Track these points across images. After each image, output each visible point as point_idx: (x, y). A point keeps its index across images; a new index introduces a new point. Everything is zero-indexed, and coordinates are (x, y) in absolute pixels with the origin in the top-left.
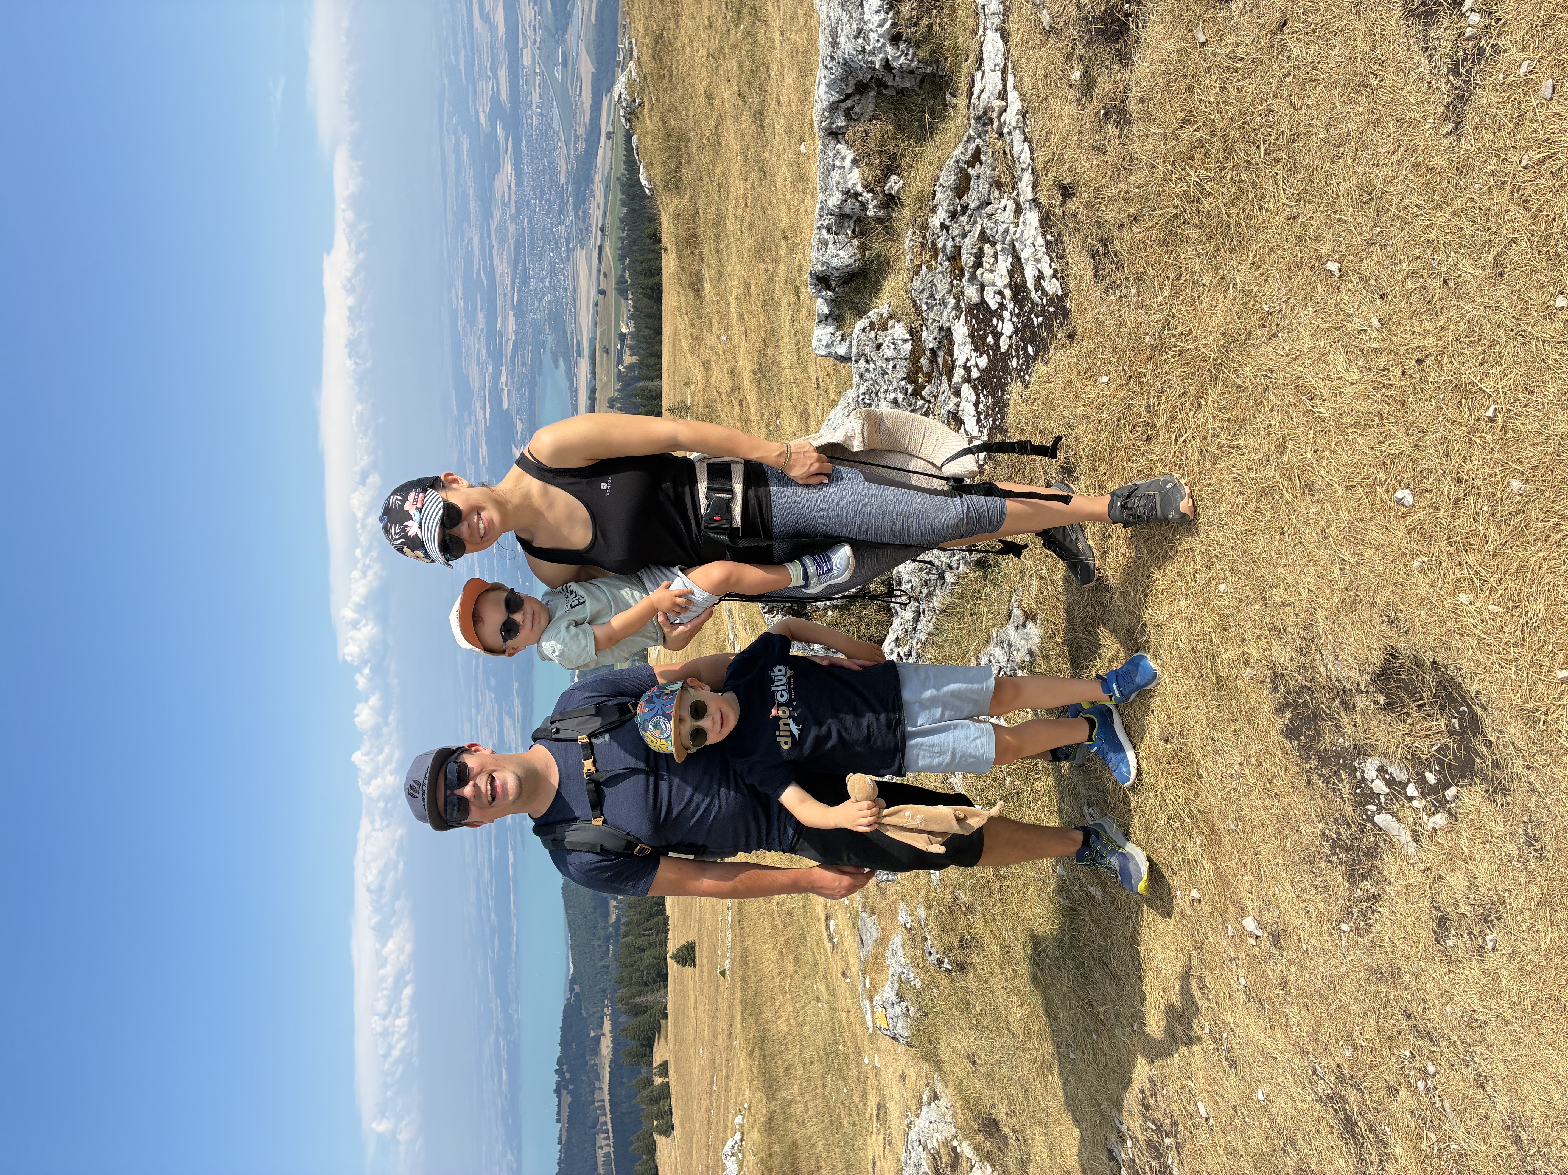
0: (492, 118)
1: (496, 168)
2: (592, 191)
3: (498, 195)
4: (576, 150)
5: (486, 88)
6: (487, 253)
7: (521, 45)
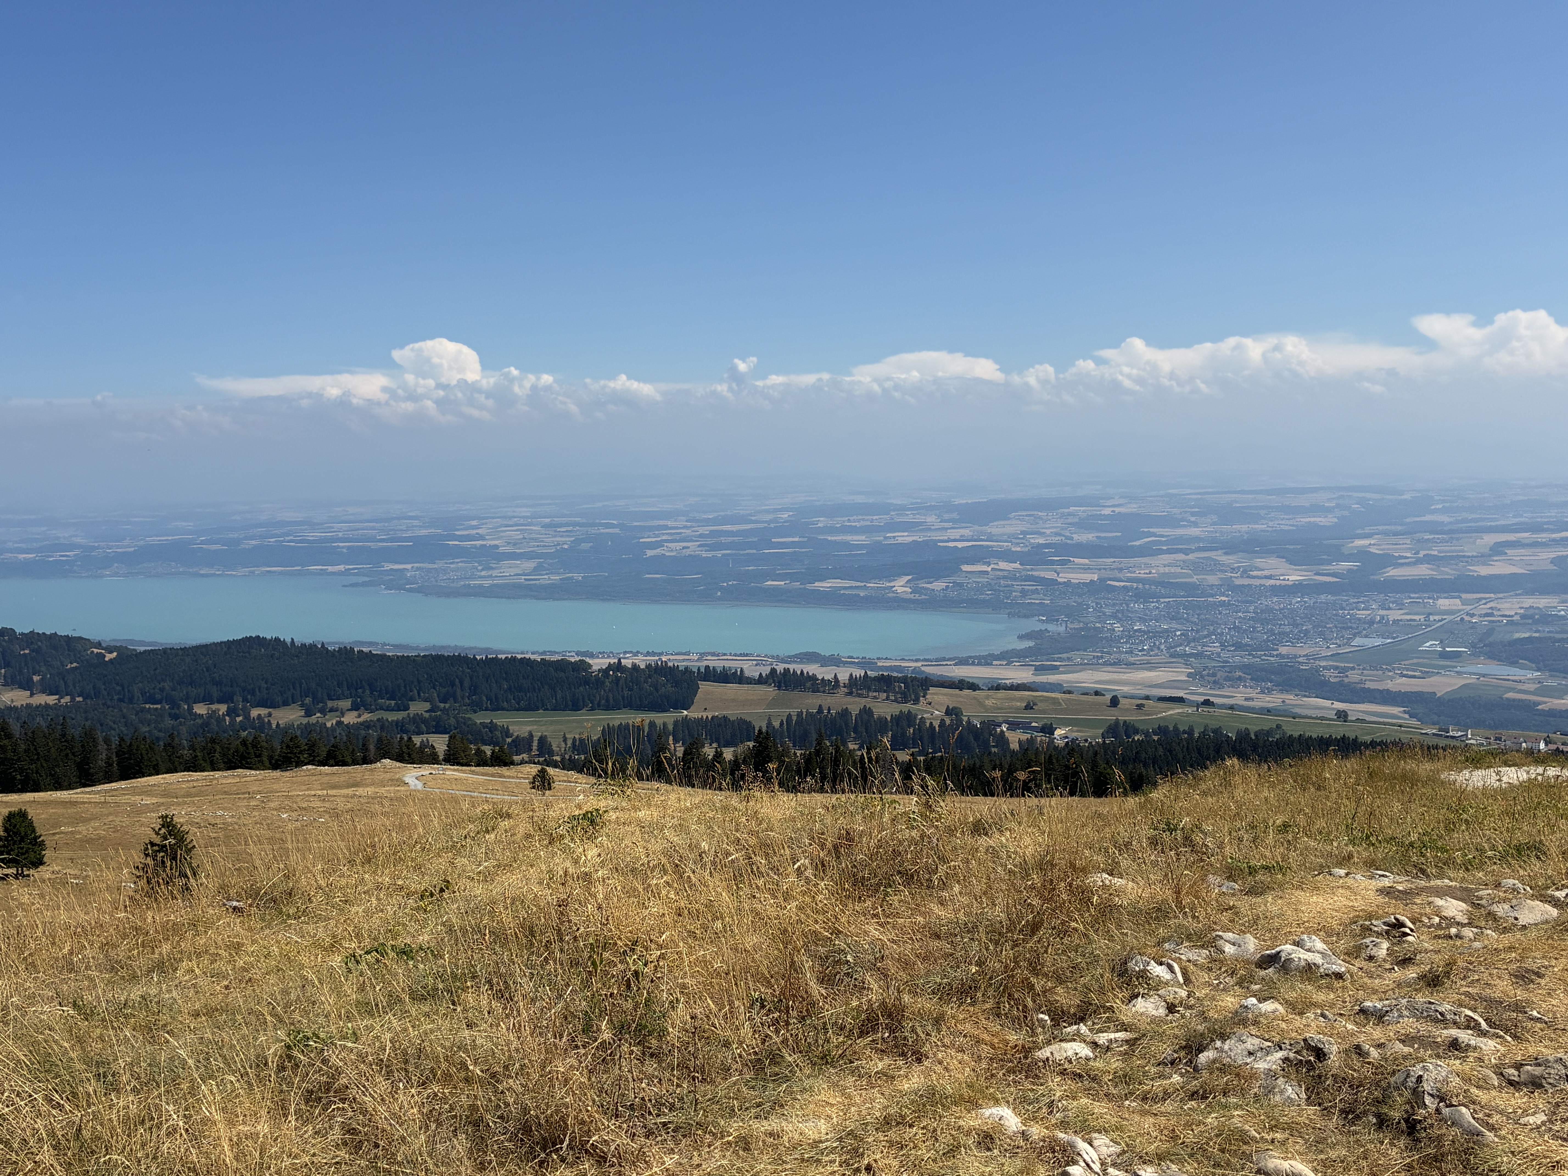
0: (1362, 555)
1: (1294, 560)
2: (1270, 691)
3: (1259, 562)
4: (1325, 668)
5: (1403, 548)
6: (1176, 546)
7: (1464, 596)
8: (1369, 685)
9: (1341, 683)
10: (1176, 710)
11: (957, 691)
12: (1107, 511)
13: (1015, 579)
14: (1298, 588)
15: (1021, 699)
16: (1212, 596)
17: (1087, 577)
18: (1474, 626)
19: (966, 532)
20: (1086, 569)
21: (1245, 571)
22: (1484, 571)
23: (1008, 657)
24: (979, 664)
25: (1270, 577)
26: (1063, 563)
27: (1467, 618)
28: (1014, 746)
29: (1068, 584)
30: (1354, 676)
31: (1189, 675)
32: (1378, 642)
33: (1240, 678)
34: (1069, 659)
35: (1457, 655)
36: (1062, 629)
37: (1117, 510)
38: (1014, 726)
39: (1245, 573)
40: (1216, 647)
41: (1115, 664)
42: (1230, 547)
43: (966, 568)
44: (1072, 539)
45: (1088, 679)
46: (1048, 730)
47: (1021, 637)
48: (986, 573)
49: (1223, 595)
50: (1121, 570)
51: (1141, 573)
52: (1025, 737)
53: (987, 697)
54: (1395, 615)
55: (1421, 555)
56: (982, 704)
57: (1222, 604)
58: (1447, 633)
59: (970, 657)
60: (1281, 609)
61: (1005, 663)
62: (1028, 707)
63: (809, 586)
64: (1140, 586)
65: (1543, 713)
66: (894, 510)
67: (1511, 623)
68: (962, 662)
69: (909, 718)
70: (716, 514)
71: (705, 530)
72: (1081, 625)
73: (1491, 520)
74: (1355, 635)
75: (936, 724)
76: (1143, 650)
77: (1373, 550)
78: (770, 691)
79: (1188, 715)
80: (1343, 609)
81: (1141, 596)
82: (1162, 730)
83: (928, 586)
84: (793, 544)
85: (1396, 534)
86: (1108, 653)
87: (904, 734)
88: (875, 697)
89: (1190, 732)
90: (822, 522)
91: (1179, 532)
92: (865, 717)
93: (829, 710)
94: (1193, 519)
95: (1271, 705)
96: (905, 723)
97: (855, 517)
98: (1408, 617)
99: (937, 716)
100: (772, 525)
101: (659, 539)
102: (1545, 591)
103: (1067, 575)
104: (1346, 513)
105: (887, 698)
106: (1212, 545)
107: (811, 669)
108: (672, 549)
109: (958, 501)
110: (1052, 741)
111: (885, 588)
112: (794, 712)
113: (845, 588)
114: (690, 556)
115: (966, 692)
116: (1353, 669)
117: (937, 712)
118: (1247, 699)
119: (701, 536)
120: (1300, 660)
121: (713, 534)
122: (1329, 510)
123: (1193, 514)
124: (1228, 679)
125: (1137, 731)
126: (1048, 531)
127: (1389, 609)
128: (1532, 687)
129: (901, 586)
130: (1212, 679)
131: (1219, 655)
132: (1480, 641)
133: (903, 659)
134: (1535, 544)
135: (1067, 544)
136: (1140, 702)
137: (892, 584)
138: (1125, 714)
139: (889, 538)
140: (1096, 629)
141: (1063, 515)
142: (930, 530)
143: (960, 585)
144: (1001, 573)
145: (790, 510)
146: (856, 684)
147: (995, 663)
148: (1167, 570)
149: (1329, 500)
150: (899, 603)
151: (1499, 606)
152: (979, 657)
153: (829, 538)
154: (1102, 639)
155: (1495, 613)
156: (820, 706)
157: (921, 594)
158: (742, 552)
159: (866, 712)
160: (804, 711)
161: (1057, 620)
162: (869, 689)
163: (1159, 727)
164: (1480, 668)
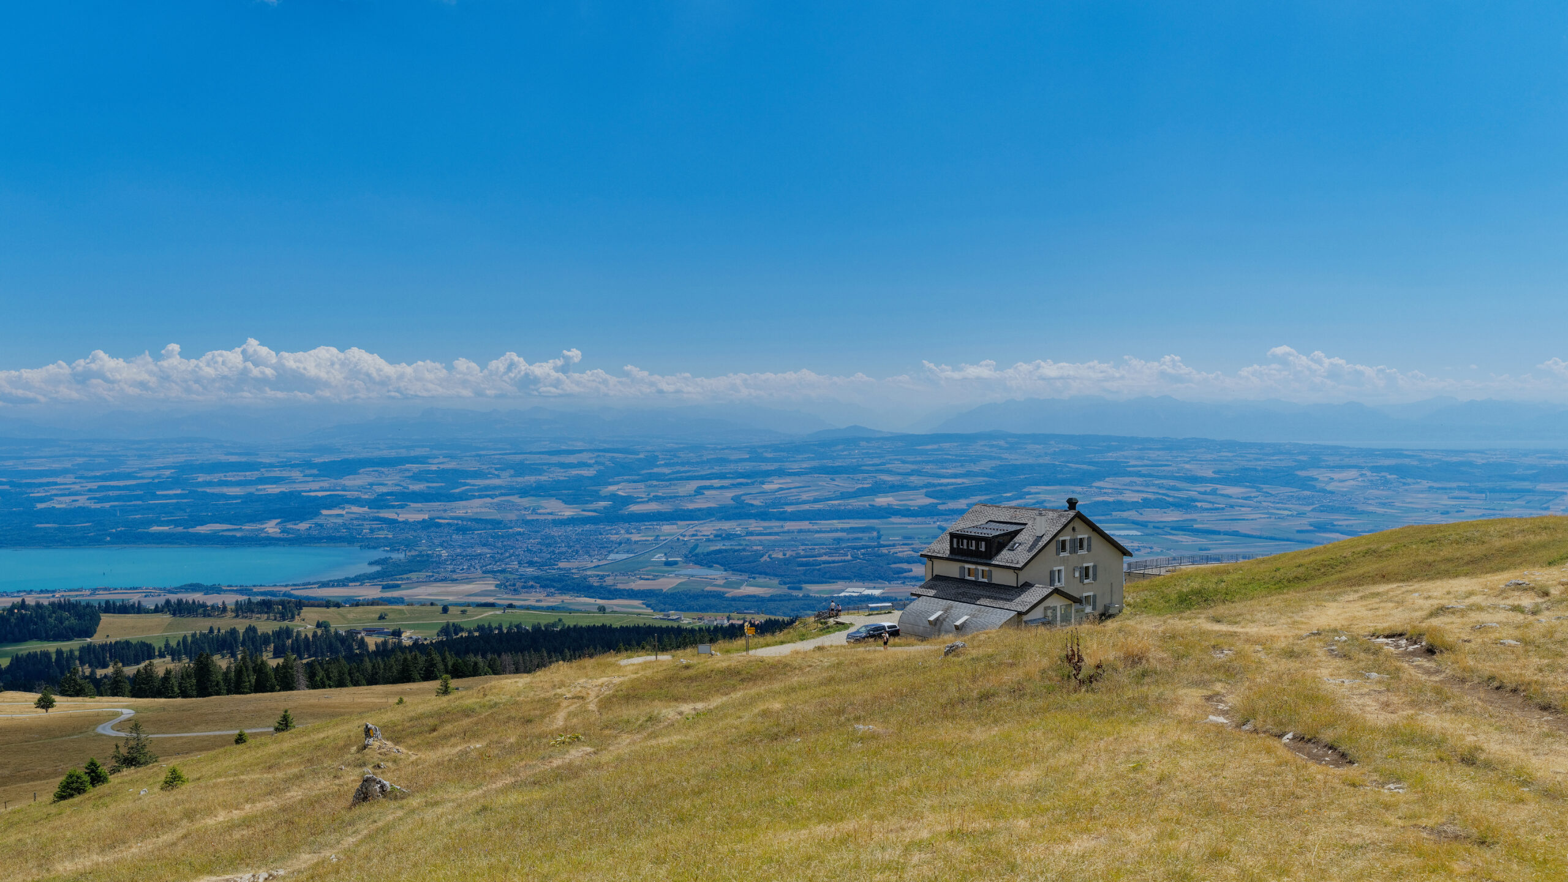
0: (613, 497)
1: (568, 501)
2: (553, 594)
3: (543, 503)
4: (590, 576)
5: (639, 491)
6: (486, 492)
7: (679, 523)
8: (620, 586)
9: (601, 587)
10: (489, 613)
11: (324, 609)
12: (434, 468)
13: (365, 519)
14: (571, 521)
15: (375, 612)
16: (511, 528)
17: (420, 517)
18: (685, 543)
19: (325, 485)
20: (420, 511)
21: (534, 510)
22: (691, 506)
23: (360, 579)
24: (338, 586)
25: (551, 514)
26: (402, 507)
27: (681, 538)
28: (372, 647)
29: (406, 522)
30: (609, 581)
31: (497, 586)
32: (625, 556)
33: (532, 587)
34: (408, 578)
35: (675, 563)
36: (401, 556)
37: (442, 466)
38: (370, 632)
39: (534, 511)
40: (515, 565)
41: (442, 580)
42: (524, 492)
43: (325, 512)
44: (408, 488)
45: (423, 592)
46: (397, 633)
47: (371, 564)
48: (342, 516)
49: (519, 527)
50: (445, 511)
51: (460, 513)
52: (380, 640)
53: (349, 612)
54: (635, 537)
55: (651, 496)
56: (344, 617)
57: (519, 534)
58: (670, 547)
59: (331, 581)
60: (559, 536)
61: (358, 584)
62: (381, 618)
63: (191, 530)
64: (460, 522)
65: (727, 599)
66: (264, 468)
67: (709, 540)
68: (324, 585)
69: (288, 632)
70: (103, 472)
71: (93, 485)
72: (417, 553)
73: (694, 471)
74: (609, 552)
75: (310, 636)
76: (463, 569)
77: (620, 493)
78: (167, 618)
79: (497, 615)
80: (601, 534)
81: (461, 530)
82: (480, 628)
83: (294, 527)
84: (176, 496)
85: (634, 482)
86: (438, 573)
87: (284, 645)
88: (259, 618)
89: (500, 628)
90: (202, 478)
91: (487, 482)
92: (251, 634)
93: (219, 630)
94: (496, 473)
95: (554, 604)
96: (285, 636)
97: (230, 473)
98: (644, 539)
99: (310, 629)
100: (156, 481)
101: (48, 494)
102: (728, 518)
103: (405, 516)
104: (602, 468)
105: (268, 619)
106: (511, 491)
107: (198, 597)
108: (61, 503)
109: (317, 460)
110: (400, 642)
111: (258, 530)
112: (189, 633)
113: (223, 531)
114: (79, 507)
115: (332, 609)
116: (608, 576)
117: (309, 626)
118: (537, 601)
119: (90, 490)
120: (573, 571)
121: (100, 489)
122: (590, 466)
123: (496, 469)
124: (524, 587)
125: (462, 630)
126: (390, 483)
127: (631, 533)
128: (721, 582)
129: (271, 528)
130: (512, 588)
131: (517, 570)
132: (690, 552)
133: (275, 585)
134: (722, 488)
135: (404, 493)
136: (463, 608)
137: (263, 526)
138: (454, 617)
139: (261, 490)
140: (428, 555)
141: (401, 471)
142: (295, 482)
143: (321, 526)
144: (353, 515)
145: (173, 468)
146: (241, 609)
147: (350, 584)
148: (478, 510)
149: (590, 458)
150: (269, 541)
151: (701, 529)
152: (338, 581)
153: (208, 490)
154: (432, 562)
155: (699, 533)
156: (211, 628)
157: (288, 533)
158: (128, 503)
159: (251, 630)
160: (198, 632)
161: (398, 550)
162: (253, 612)
163: (478, 626)
164: (689, 571)
